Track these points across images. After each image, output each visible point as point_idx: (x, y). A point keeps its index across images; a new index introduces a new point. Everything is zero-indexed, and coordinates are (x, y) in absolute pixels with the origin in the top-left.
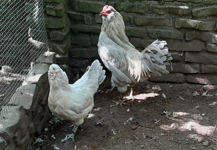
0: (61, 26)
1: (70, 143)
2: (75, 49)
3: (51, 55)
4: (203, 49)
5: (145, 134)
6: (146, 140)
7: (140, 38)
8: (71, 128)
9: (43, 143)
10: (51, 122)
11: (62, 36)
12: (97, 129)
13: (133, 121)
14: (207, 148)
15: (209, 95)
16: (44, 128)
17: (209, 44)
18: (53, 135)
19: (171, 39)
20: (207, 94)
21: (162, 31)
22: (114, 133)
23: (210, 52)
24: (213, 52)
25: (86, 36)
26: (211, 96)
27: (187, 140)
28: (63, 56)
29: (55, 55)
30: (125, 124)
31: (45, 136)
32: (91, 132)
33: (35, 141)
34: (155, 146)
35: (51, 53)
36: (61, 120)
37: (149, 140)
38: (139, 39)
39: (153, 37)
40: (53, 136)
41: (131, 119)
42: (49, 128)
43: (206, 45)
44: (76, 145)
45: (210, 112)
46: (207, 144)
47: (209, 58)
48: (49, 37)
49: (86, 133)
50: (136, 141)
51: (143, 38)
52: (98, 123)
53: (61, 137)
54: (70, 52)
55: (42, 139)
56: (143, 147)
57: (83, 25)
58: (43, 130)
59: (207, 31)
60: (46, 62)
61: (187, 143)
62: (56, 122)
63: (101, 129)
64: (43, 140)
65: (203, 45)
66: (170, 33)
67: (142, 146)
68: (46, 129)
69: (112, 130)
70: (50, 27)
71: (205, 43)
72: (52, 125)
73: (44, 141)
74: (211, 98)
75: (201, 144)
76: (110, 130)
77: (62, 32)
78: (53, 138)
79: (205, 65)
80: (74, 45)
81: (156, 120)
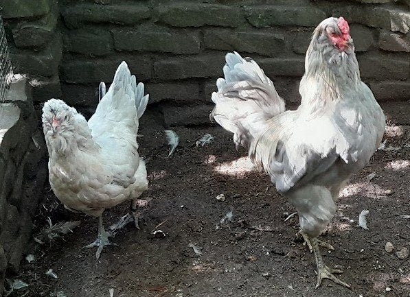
0: (40, 12)
1: (97, 284)
2: (72, 64)
3: (20, 82)
4: (372, 46)
5: (267, 247)
6: (271, 259)
7: (229, 27)
8: (91, 248)
9: (28, 291)
10: (39, 241)
11: (42, 35)
12: (154, 246)
13: (235, 220)
14: (406, 263)
15: (391, 148)
16: (25, 256)
17: (384, 34)
18: (51, 270)
19: (298, 26)
20: (387, 145)
21: (279, 9)
22: (196, 251)
23: (387, 52)
24: (393, 52)
25: (98, 30)
26: (397, 149)
27: (363, 250)
28: (47, 83)
29: (28, 80)
30: (217, 228)
31: (30, 273)
32: (141, 254)
33: (8, 288)
34: (295, 271)
35: (18, 77)
36: (61, 234)
37: (277, 260)
38: (225, 31)
39: (257, 24)
40: (50, 272)
41: (230, 215)
42: (36, 254)
43: (377, 37)
44: (111, 288)
45: (400, 185)
46: (406, 255)
47: (385, 65)
48: (10, 40)
49: (129, 258)
50: (250, 264)
51: (234, 28)
52: (155, 233)
53: (71, 271)
54: (62, 72)
55: (24, 281)
56: (269, 276)
57: (90, 6)
58: (24, 261)
59: (379, 4)
60: (9, 98)
61: (362, 256)
62: (51, 238)
63: (165, 245)
64: (27, 283)
65: (371, 36)
66: (296, 14)
67: (265, 275)
68: (30, 258)
69: (191, 245)
70: (12, 16)
71: (375, 31)
72: (43, 247)
73: (30, 287)
74: (396, 155)
75: (392, 256)
76: (185, 245)
77: (42, 24)
78: (50, 277)
79: (377, 81)
80: (72, 54)
81: (287, 214)
